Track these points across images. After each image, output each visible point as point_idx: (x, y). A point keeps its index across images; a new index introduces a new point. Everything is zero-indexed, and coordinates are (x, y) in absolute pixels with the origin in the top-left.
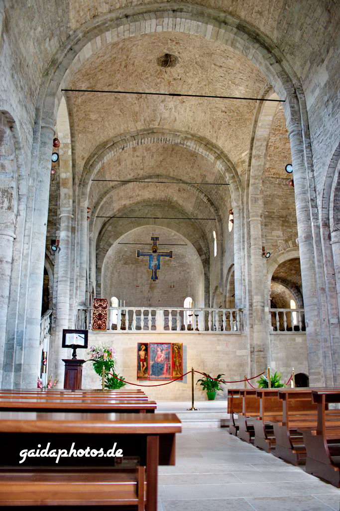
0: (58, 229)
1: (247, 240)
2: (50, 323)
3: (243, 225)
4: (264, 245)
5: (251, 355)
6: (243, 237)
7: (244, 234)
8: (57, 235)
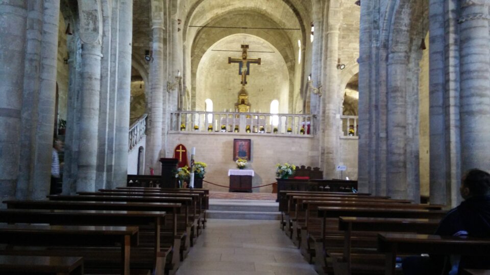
0: (151, 40)
1: (325, 52)
2: (146, 126)
3: (322, 37)
4: (340, 57)
5: (322, 156)
6: (321, 49)
7: (321, 46)
8: (150, 46)
